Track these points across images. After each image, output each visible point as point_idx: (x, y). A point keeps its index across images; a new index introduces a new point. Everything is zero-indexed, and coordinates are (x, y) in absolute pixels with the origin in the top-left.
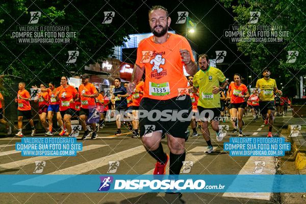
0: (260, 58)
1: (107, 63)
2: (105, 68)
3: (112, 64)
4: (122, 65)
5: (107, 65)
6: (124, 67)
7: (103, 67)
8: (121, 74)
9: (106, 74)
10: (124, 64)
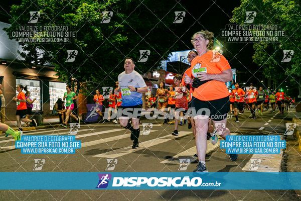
0: (270, 67)
1: (157, 72)
2: (155, 76)
3: (160, 73)
4: (166, 74)
5: (156, 74)
6: (168, 75)
7: (154, 75)
8: (166, 80)
9: (156, 80)
10: (168, 73)
